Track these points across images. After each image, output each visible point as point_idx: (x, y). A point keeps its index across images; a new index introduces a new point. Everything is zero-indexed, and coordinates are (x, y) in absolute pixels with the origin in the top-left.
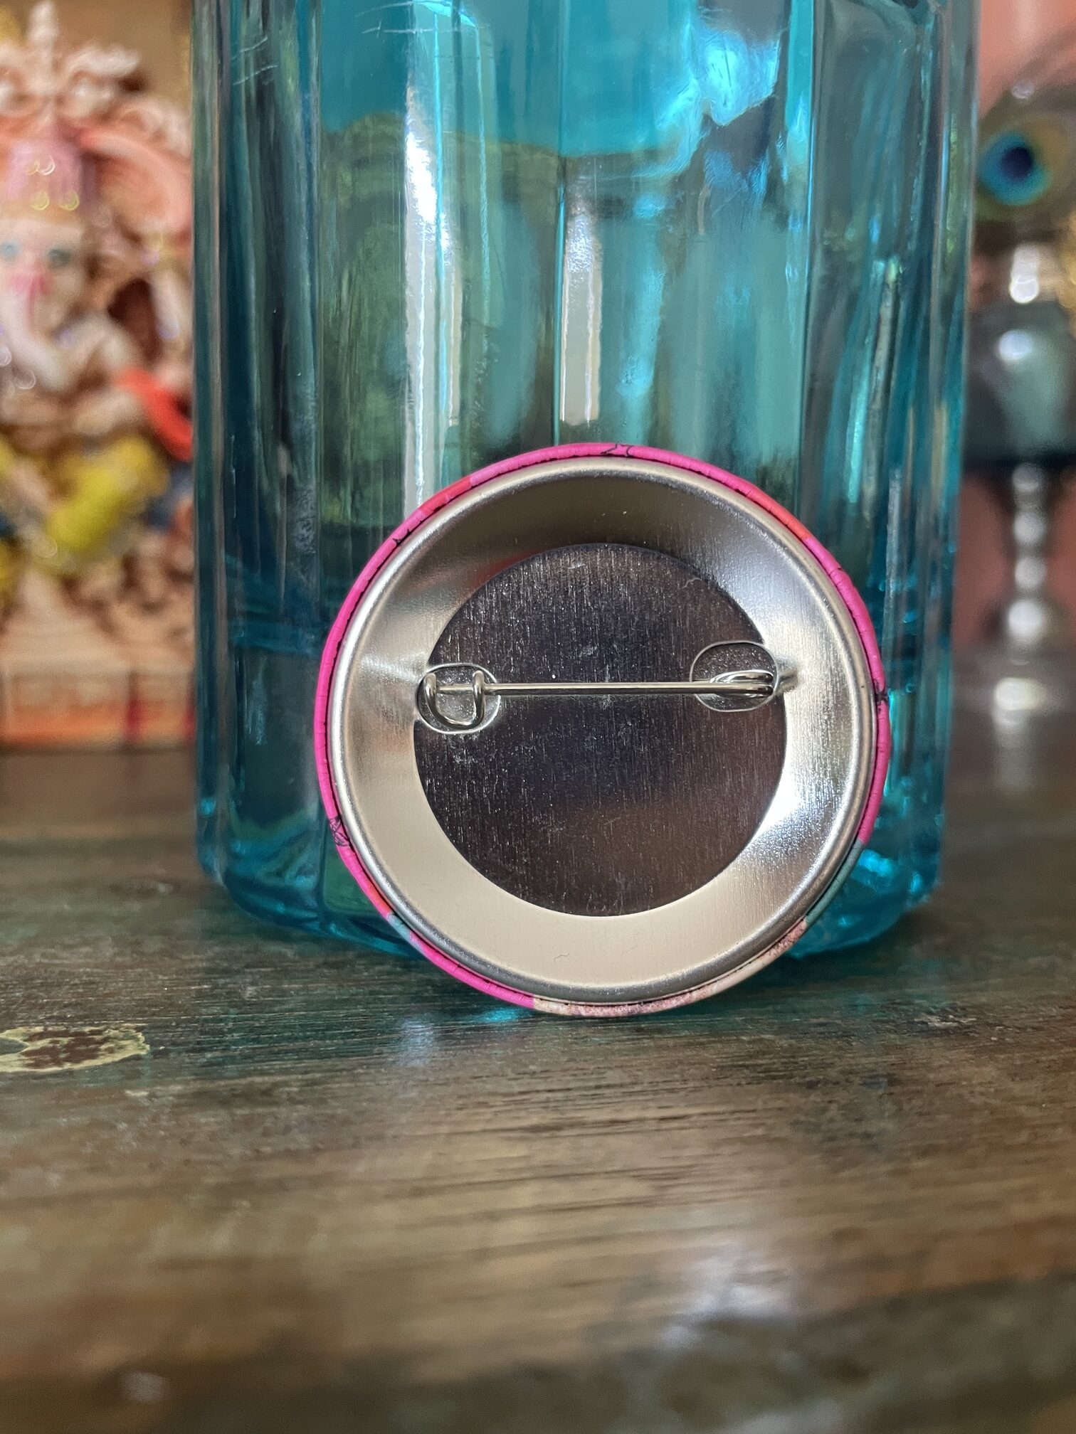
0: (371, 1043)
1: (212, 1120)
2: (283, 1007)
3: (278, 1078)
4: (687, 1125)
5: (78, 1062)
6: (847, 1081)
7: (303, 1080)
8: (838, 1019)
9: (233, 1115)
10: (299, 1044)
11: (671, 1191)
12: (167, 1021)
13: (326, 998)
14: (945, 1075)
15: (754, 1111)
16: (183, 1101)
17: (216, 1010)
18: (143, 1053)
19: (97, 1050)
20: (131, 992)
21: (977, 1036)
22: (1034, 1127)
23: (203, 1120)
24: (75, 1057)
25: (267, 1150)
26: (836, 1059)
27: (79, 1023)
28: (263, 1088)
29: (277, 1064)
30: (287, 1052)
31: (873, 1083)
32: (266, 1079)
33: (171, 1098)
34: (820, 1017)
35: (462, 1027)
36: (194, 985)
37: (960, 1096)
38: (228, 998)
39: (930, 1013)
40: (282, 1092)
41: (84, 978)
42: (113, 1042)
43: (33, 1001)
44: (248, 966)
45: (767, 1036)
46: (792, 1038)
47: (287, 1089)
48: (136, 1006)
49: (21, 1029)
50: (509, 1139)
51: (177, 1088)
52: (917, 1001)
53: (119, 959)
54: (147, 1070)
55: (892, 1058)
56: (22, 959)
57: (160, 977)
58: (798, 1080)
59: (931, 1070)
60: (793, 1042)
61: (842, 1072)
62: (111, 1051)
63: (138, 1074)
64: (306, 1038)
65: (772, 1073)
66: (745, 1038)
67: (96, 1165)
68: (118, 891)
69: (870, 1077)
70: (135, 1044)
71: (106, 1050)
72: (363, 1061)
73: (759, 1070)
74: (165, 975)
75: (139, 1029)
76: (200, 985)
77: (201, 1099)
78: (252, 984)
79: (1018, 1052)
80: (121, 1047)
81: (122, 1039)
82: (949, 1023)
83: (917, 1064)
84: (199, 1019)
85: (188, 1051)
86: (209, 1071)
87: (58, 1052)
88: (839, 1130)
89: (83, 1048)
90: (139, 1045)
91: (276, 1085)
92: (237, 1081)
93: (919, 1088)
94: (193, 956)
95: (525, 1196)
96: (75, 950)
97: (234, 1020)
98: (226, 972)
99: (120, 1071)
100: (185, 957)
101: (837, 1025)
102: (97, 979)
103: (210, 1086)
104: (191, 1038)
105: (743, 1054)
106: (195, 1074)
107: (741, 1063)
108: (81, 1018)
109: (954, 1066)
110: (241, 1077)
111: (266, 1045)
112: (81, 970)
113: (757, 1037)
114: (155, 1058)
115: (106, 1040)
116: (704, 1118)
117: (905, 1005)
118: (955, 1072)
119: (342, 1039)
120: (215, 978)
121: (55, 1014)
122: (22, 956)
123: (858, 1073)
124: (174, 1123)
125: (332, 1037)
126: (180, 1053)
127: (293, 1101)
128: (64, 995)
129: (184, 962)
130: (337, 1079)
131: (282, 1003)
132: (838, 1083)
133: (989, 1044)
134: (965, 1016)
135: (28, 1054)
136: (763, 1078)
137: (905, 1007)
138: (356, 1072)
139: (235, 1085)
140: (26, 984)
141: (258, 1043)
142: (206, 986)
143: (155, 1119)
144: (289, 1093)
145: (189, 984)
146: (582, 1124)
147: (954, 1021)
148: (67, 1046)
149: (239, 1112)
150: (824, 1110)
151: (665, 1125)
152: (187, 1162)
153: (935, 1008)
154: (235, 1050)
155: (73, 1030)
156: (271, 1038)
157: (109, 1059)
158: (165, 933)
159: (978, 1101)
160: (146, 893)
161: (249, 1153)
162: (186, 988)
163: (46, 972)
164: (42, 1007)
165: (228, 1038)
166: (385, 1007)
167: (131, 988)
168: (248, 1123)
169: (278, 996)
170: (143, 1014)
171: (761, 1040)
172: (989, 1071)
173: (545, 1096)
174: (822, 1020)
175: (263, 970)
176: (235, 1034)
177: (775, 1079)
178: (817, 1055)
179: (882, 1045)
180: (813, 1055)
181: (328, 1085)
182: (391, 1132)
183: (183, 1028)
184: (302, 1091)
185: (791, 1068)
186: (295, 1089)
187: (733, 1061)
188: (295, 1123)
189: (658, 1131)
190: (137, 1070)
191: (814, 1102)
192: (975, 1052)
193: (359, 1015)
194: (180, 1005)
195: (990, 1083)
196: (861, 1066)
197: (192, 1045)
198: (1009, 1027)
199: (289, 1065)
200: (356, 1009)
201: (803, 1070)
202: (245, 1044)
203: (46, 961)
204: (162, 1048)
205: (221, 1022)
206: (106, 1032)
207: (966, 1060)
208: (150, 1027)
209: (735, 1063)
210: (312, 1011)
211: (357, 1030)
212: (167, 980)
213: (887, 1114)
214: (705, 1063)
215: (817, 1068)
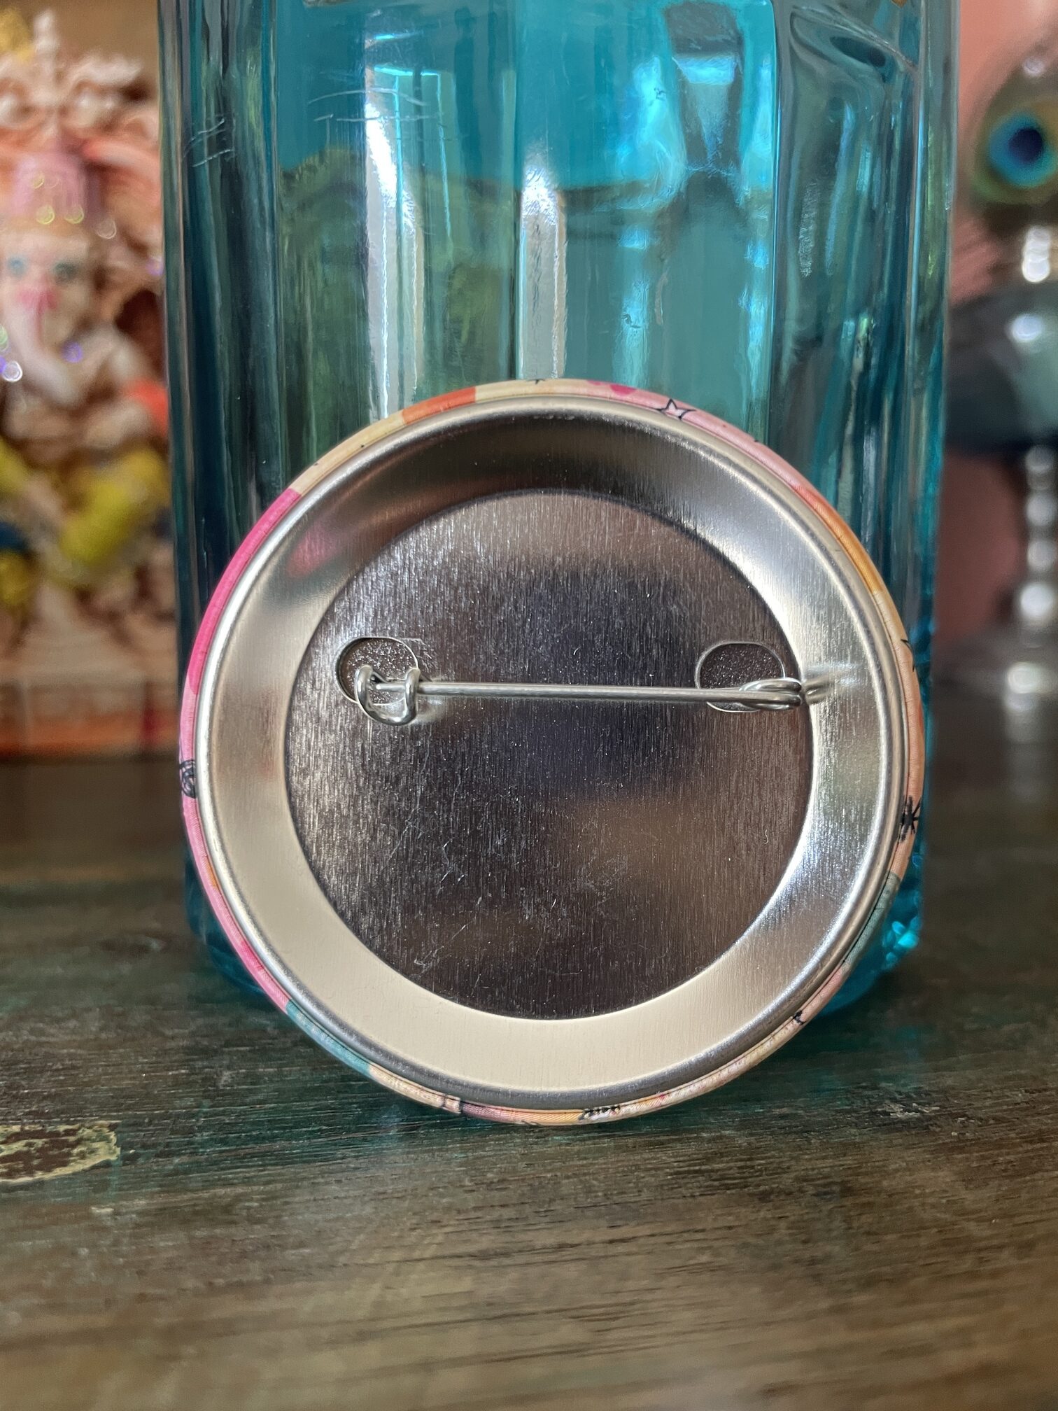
0: (335, 1145)
1: (170, 1243)
2: (255, 1098)
3: (240, 1190)
4: (635, 1249)
5: (49, 1171)
6: (801, 1191)
7: (263, 1192)
8: (801, 1108)
9: (191, 1238)
10: (266, 1146)
12: (140, 1116)
13: (299, 1085)
14: (899, 1182)
15: (703, 1230)
16: (146, 1219)
17: (189, 1102)
18: (113, 1158)
19: (69, 1154)
20: (110, 1079)
21: (938, 1130)
22: (980, 1250)
23: (162, 1244)
24: (47, 1164)
25: (220, 1282)
26: (793, 1163)
27: (56, 1120)
28: (224, 1203)
29: (242, 1172)
30: (252, 1156)
31: (826, 1193)
32: (229, 1190)
33: (134, 1216)
34: (783, 1106)
35: (427, 1123)
36: (173, 1070)
37: (911, 1209)
38: (203, 1086)
39: (895, 1101)
40: (241, 1209)
41: (67, 1062)
42: (85, 1145)
43: (14, 1092)
44: (227, 1044)
45: (727, 1132)
46: (751, 1135)
47: (247, 1204)
48: (113, 1097)
50: (457, 1268)
51: (141, 1203)
52: (883, 1084)
53: (103, 1036)
54: (115, 1180)
55: (849, 1161)
56: (8, 1036)
57: (141, 1059)
58: (752, 1189)
59: (886, 1175)
60: (752, 1139)
61: (797, 1179)
62: (82, 1156)
63: (105, 1185)
64: (273, 1138)
65: (726, 1182)
66: (705, 1135)
67: (55, 1303)
68: (113, 948)
69: (824, 1186)
70: (107, 1147)
71: (78, 1155)
72: (325, 1168)
73: (715, 1176)
74: (145, 1057)
75: (112, 1128)
76: (177, 1070)
77: (161, 1218)
78: (229, 1068)
79: (977, 1152)
80: (93, 1151)
81: (94, 1141)
82: (911, 1114)
83: (873, 1167)
84: (171, 1114)
85: (157, 1156)
86: (174, 1181)
87: (32, 1157)
88: (785, 1255)
89: (56, 1152)
90: (110, 1149)
91: (238, 1198)
92: (200, 1194)
93: (871, 1199)
94: (176, 1031)
96: (62, 1024)
97: (206, 1115)
98: (206, 1053)
99: (88, 1182)
100: (169, 1033)
101: (800, 1116)
102: (79, 1063)
103: (173, 1200)
104: (160, 1140)
105: (700, 1156)
106: (160, 1186)
107: (697, 1168)
108: (58, 1113)
109: (909, 1170)
110: (204, 1188)
111: (232, 1148)
112: (65, 1051)
113: (718, 1134)
114: (124, 1165)
115: (78, 1142)
116: (652, 1240)
117: (873, 1089)
118: (909, 1179)
119: (308, 1139)
120: (193, 1060)
121: (33, 1109)
122: (11, 1033)
123: (813, 1180)
124: (134, 1247)
125: (298, 1137)
126: (148, 1158)
127: (253, 1220)
128: (44, 1084)
129: (166, 1038)
130: (298, 1191)
131: (257, 1092)
133: (948, 1140)
134: (929, 1104)
135: (3, 1160)
136: (718, 1188)
137: (870, 1093)
138: (317, 1180)
139: (195, 1199)
141: (226, 1144)
142: (183, 1071)
143: (116, 1243)
144: (249, 1208)
145: (167, 1069)
146: (532, 1250)
147: (917, 1111)
148: (38, 1150)
149: (198, 1233)
150: (773, 1230)
151: (611, 1250)
152: (142, 1298)
153: (900, 1094)
154: (203, 1153)
155: (49, 1128)
156: (239, 1137)
157: (80, 1166)
158: (151, 1001)
159: (927, 1215)
160: (138, 951)
161: (201, 1285)
162: (164, 1073)
163: (30, 1054)
164: (22, 1098)
165: (198, 1138)
166: (355, 1097)
167: (110, 1074)
168: (205, 1246)
169: (252, 1084)
170: (118, 1107)
171: (721, 1137)
172: (945, 1176)
173: (496, 1214)
174: (785, 1110)
175: (242, 1049)
176: (205, 1134)
177: (728, 1189)
178: (773, 1157)
179: (841, 1142)
180: (769, 1158)
181: (287, 1200)
182: (342, 1259)
183: (158, 1125)
184: (261, 1206)
185: (746, 1174)
186: (256, 1204)
187: (690, 1166)
188: (251, 1248)
189: (606, 1257)
190: (105, 1181)
191: (765, 1219)
192: (932, 1152)
193: (328, 1107)
194: (155, 1095)
195: (945, 1191)
196: (816, 1172)
197: (160, 1148)
198: (971, 1118)
199: (252, 1172)
200: (326, 1100)
201: (757, 1176)
202: (212, 1146)
203: (33, 1038)
204: (132, 1151)
205: (193, 1118)
206: (81, 1131)
207: (923, 1162)
208: (124, 1125)
209: (692, 1168)
210: (282, 1103)
211: (324, 1128)
212: (147, 1063)
213: (835, 1233)
214: (662, 1169)
215: (771, 1174)
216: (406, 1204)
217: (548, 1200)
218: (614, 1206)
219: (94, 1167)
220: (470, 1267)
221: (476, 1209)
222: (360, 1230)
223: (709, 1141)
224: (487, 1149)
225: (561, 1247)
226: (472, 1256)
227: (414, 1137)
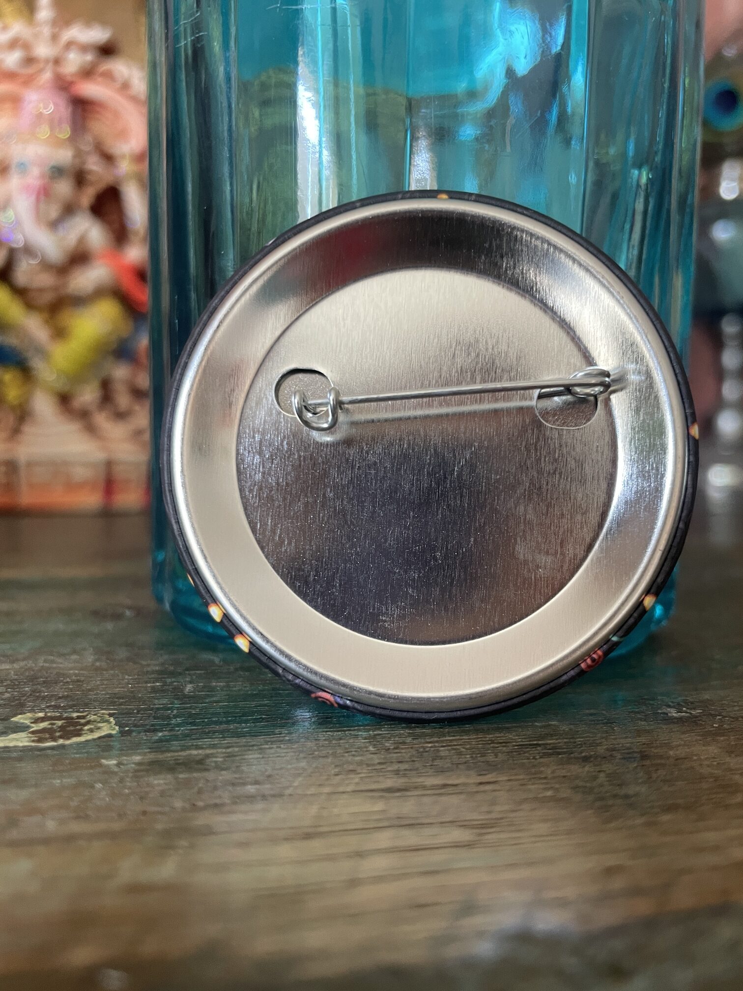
0: (273, 726)
1: (162, 782)
3: (208, 751)
4: (499, 788)
5: (69, 739)
6: (611, 756)
7: (225, 753)
8: (603, 710)
9: (176, 778)
10: (224, 726)
11: (487, 837)
12: (130, 709)
13: (242, 693)
14: (681, 752)
15: (545, 778)
16: (142, 767)
17: (165, 701)
18: (114, 732)
19: (81, 730)
20: (106, 688)
21: (703, 723)
23: (156, 782)
24: (66, 735)
25: (200, 804)
26: (603, 740)
27: (70, 710)
28: (198, 758)
29: (208, 741)
30: (215, 732)
31: (630, 758)
32: (200, 752)
33: (133, 766)
34: (591, 709)
35: (337, 714)
36: (150, 683)
37: (692, 768)
38: (173, 693)
39: (669, 706)
40: (211, 762)
41: (74, 678)
42: (93, 725)
43: (38, 694)
44: (187, 669)
45: (553, 723)
46: (571, 724)
47: (214, 759)
48: (109, 698)
49: (29, 715)
50: (372, 797)
51: (137, 758)
52: (659, 698)
53: (98, 664)
54: (117, 745)
55: (643, 739)
56: (30, 663)
57: (127, 677)
58: (576, 755)
59: (672, 748)
60: (572, 727)
61: (607, 749)
62: (91, 731)
63: (109, 748)
64: (228, 722)
65: (558, 750)
66: (537, 724)
67: (80, 816)
68: (98, 615)
69: (628, 753)
70: (109, 726)
71: (88, 730)
72: (268, 739)
73: (548, 747)
74: (129, 676)
75: (110, 715)
76: (153, 683)
77: (156, 767)
78: (191, 682)
79: (733, 736)
80: (99, 728)
81: (99, 722)
82: (683, 714)
83: (660, 743)
84: (153, 708)
85: (145, 731)
86: (159, 746)
87: (55, 731)
88: (606, 792)
89: (72, 728)
90: (111, 727)
91: (208, 756)
92: (180, 753)
93: (663, 761)
94: (149, 662)
95: (384, 839)
96: (68, 657)
97: (178, 709)
98: (172, 674)
99: (97, 745)
100: (144, 663)
101: (603, 714)
102: (82, 678)
103: (161, 757)
104: (148, 722)
105: (537, 736)
106: (150, 748)
107: (535, 742)
108: (71, 707)
109: (687, 745)
110: (182, 750)
111: (199, 727)
112: (72, 672)
113: (547, 724)
114: (122, 736)
115: (88, 723)
116: (510, 783)
117: (653, 700)
118: (688, 750)
119: (253, 722)
120: (164, 678)
121: (53, 704)
122: (31, 662)
123: (619, 750)
124: (136, 784)
125: (246, 722)
126: (139, 733)
127: (219, 768)
128: (59, 690)
129: (143, 666)
130: (250, 752)
131: (213, 696)
132: (605, 758)
133: (712, 729)
134: (694, 709)
135: (33, 733)
136: (551, 754)
137: (651, 702)
138: (263, 747)
139: (177, 756)
140: (32, 681)
141: (194, 726)
142: (158, 684)
143: (121, 781)
144: (216, 762)
145: (146, 682)
146: (424, 787)
147: (687, 712)
148: (60, 727)
149: (181, 776)
150: (595, 778)
151: (482, 788)
152: (144, 813)
153: (672, 702)
154: (178, 731)
155: (65, 715)
156: (203, 721)
157: (90, 737)
158: (130, 645)
159: (705, 771)
160: (117, 617)
161: (187, 806)
162: (144, 685)
163: (47, 673)
164: (44, 698)
165: (173, 722)
166: (283, 700)
167: (106, 684)
168: (187, 783)
169: (208, 691)
170: (113, 703)
171: (550, 725)
172: (713, 750)
173: (395, 767)
174: (592, 711)
175: (197, 672)
176: (178, 719)
177: (560, 754)
178: (589, 737)
179: (636, 729)
180: (587, 737)
181: (244, 757)
182: (288, 792)
183: (142, 714)
184: (225, 761)
185: (571, 746)
186: (220, 759)
187: (530, 741)
188: (220, 784)
189: (477, 792)
190: (110, 745)
191: (588, 772)
192: (702, 735)
193: (265, 705)
194: (140, 697)
195: (714, 758)
196: (621, 745)
197: (148, 727)
198: (726, 717)
199: (216, 741)
200: (263, 701)
201: (580, 748)
202: (185, 726)
203: (47, 665)
204: (127, 729)
205: (168, 710)
206: (88, 717)
207: (696, 741)
208: (119, 714)
209: (531, 743)
210: (232, 702)
211: (264, 717)
212: (131, 679)
213: (640, 781)
214: (509, 742)
215: (590, 747)
216: (329, 760)
217: (431, 759)
218: (480, 763)
219: (100, 738)
220: (382, 797)
221: (379, 763)
222: (299, 775)
223: (541, 727)
224: (383, 729)
225: (445, 786)
226: (383, 790)
227: (331, 723)
